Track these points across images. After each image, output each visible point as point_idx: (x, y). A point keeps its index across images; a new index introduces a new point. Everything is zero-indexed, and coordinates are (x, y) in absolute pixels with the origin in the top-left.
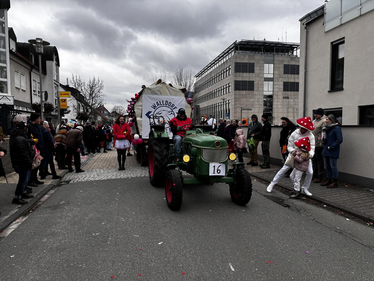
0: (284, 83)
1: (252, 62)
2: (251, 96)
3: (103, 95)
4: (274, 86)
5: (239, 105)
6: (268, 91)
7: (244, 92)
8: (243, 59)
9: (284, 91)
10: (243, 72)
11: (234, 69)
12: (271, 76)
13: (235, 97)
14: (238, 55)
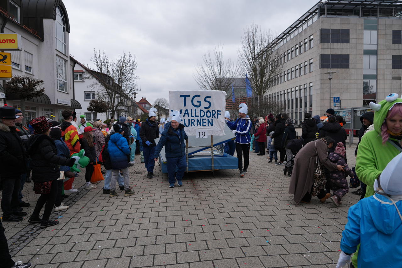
0: (394, 56)
1: (345, 27)
2: (345, 76)
3: (137, 78)
4: (379, 62)
5: (327, 90)
6: (370, 69)
7: (334, 71)
8: (333, 24)
9: (393, 68)
10: (333, 42)
11: (319, 38)
12: (374, 47)
13: (322, 78)
14: (325, 18)
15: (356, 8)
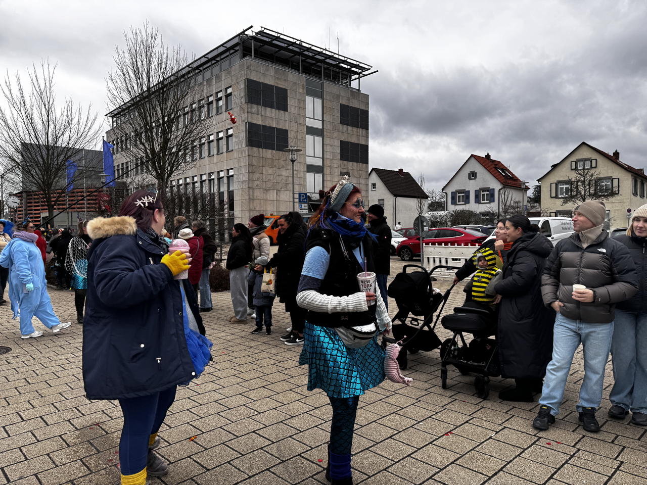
1: (282, 85)
2: (282, 163)
4: (325, 148)
5: (258, 183)
6: (314, 157)
7: (268, 153)
8: (264, 75)
9: (343, 158)
10: (265, 105)
11: (243, 94)
12: (319, 125)
13: (250, 163)
14: (252, 63)
15: (293, 58)
